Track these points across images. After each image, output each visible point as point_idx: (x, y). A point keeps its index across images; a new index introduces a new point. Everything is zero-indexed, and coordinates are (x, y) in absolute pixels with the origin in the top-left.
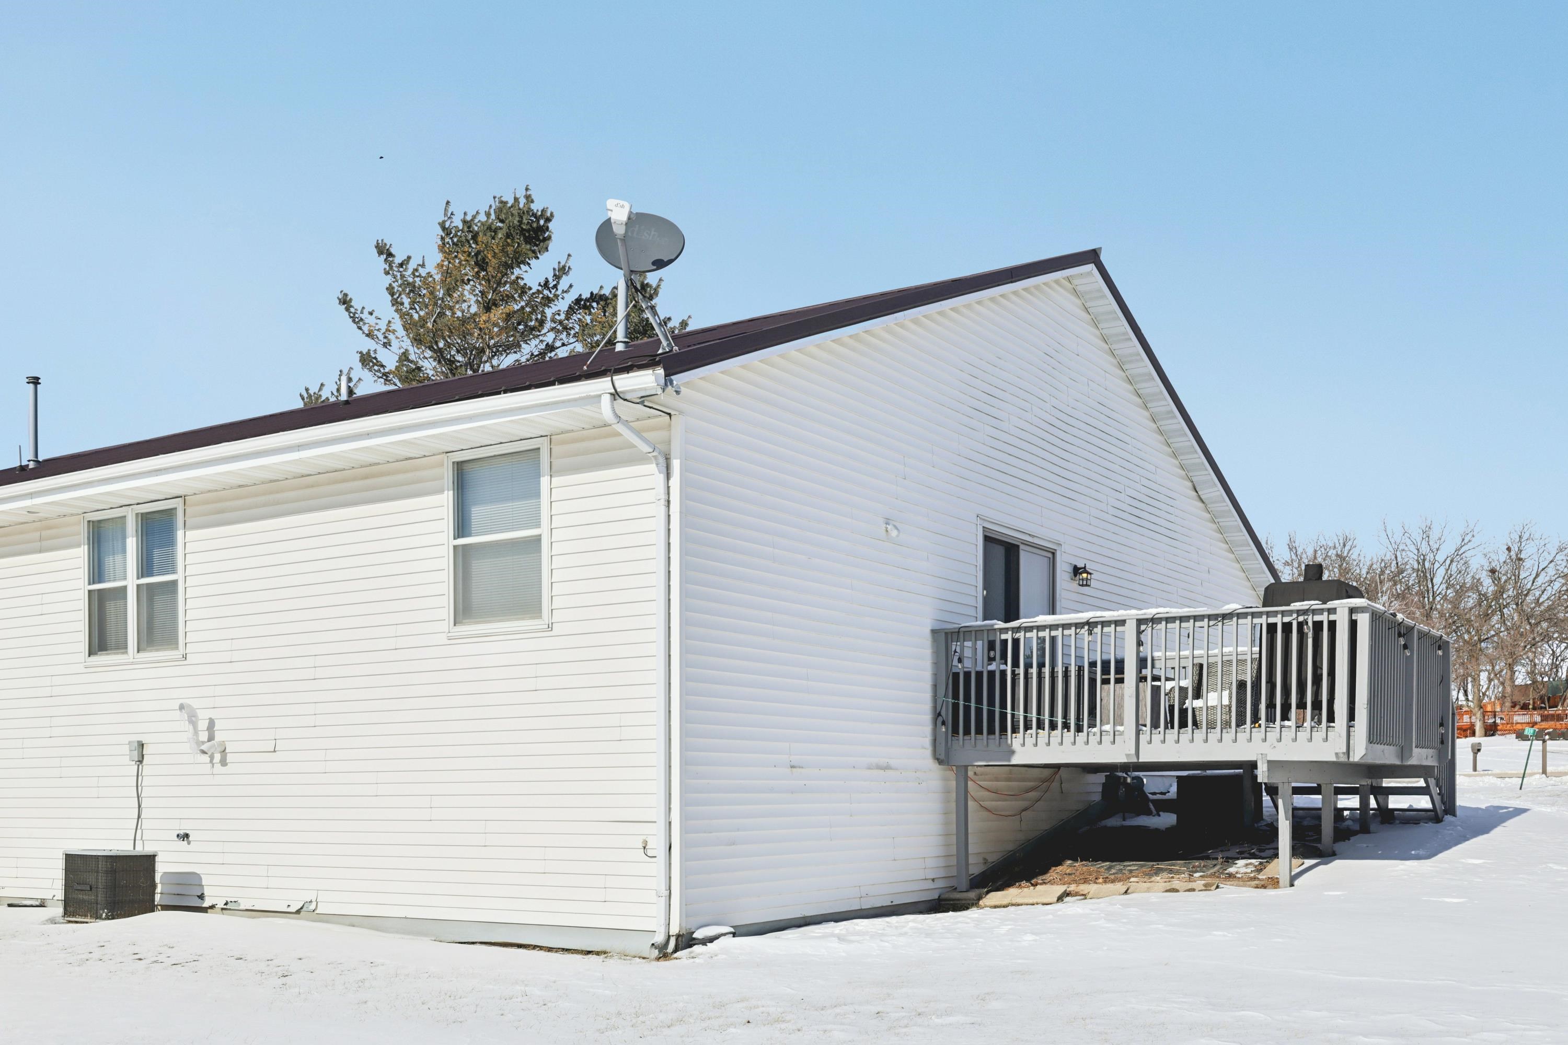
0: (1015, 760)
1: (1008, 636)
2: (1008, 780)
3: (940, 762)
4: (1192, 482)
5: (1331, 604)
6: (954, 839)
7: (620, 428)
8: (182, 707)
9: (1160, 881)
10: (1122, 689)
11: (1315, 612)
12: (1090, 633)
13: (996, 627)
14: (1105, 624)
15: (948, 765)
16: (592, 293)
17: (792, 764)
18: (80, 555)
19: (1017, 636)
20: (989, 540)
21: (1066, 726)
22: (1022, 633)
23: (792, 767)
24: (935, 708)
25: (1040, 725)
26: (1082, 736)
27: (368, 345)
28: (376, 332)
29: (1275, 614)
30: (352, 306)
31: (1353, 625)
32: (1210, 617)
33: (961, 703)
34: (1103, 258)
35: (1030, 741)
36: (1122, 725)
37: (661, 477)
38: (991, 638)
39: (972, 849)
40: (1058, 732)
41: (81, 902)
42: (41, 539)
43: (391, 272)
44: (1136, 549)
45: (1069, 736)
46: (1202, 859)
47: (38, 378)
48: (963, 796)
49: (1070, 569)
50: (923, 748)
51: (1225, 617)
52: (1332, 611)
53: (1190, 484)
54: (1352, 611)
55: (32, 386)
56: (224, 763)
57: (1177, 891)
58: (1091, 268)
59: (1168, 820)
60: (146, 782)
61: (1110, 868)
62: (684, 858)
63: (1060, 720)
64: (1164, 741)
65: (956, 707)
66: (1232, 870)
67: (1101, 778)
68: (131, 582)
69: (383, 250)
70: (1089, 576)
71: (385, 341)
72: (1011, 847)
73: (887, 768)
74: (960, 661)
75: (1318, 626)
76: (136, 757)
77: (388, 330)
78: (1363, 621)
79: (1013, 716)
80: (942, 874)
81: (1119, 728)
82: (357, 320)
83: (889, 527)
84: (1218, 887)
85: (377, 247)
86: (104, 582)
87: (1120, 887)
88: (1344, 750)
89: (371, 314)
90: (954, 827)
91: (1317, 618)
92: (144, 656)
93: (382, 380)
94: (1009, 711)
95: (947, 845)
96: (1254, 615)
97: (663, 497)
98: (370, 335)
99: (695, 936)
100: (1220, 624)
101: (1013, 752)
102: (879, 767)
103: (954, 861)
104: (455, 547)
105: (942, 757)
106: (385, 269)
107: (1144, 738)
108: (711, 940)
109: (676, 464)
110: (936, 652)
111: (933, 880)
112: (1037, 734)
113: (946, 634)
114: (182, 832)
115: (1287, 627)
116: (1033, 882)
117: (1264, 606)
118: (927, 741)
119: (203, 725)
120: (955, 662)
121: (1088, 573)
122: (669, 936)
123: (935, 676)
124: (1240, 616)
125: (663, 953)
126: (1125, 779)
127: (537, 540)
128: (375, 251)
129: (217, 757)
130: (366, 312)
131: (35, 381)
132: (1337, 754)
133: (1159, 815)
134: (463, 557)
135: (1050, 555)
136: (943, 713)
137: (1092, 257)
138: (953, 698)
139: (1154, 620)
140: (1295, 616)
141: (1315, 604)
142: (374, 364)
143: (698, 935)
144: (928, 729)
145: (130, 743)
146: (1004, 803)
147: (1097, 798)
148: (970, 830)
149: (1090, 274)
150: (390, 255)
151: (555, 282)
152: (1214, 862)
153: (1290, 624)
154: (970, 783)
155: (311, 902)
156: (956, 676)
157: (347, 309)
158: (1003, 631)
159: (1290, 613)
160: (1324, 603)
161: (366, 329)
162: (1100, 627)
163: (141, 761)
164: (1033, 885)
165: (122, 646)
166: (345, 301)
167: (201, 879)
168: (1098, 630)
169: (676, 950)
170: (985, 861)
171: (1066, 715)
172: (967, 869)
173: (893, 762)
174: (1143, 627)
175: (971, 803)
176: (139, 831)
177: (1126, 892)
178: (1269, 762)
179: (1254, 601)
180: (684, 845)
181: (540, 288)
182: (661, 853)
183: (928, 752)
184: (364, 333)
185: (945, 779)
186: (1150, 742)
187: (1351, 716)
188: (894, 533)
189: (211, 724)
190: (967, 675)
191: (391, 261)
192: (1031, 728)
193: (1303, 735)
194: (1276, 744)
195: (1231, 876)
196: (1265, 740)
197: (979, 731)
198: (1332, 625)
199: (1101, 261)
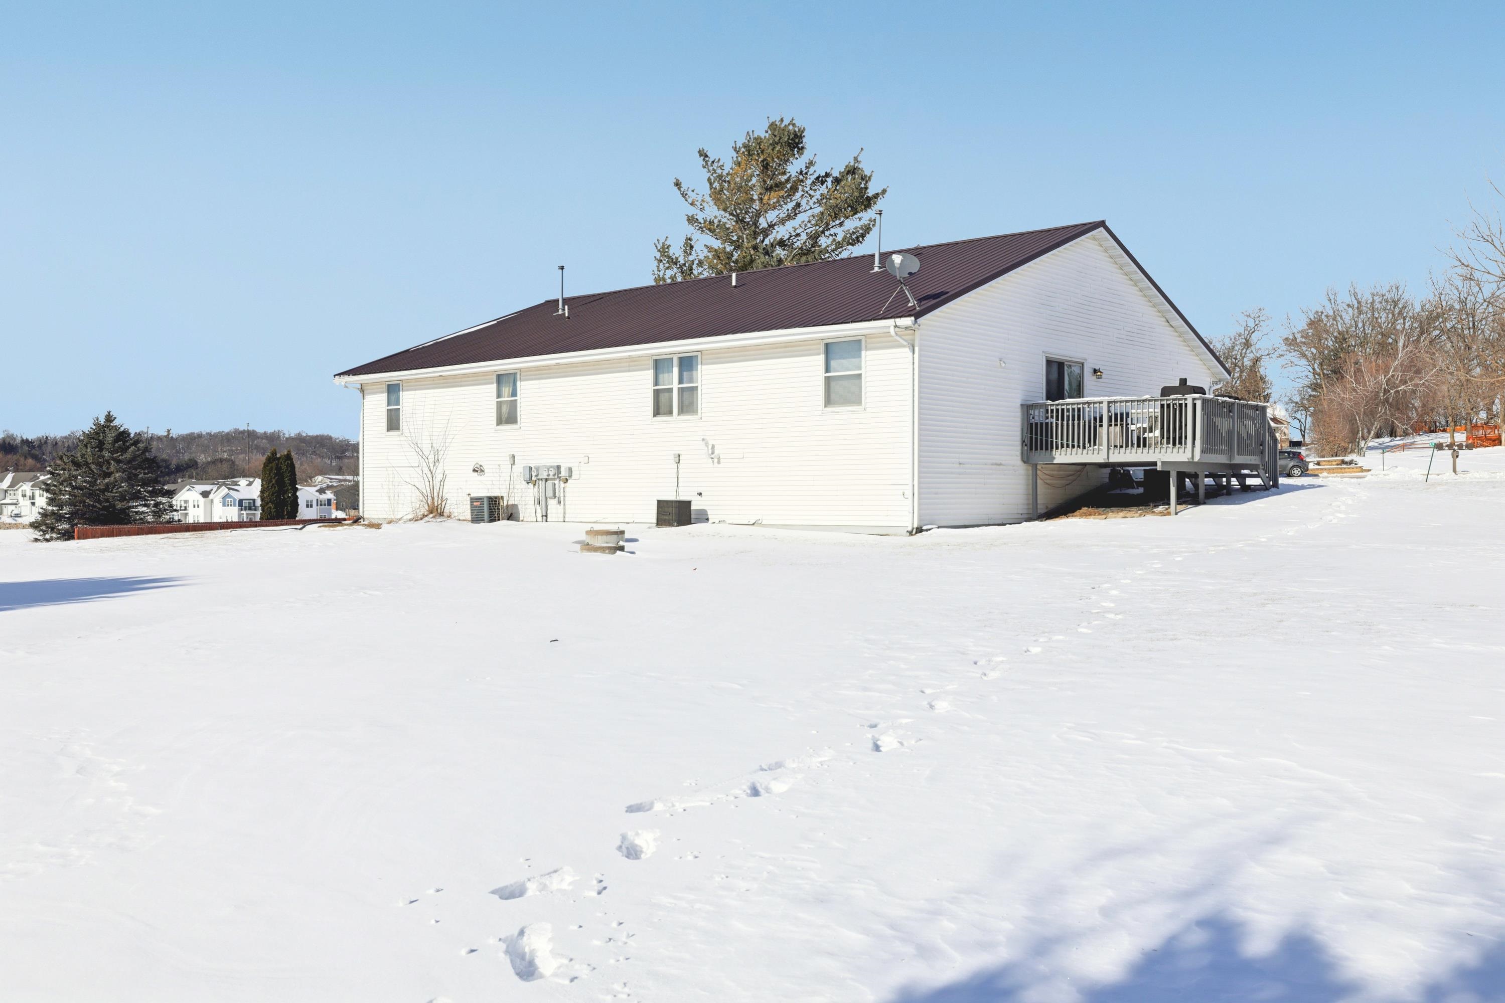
0: (1055, 462)
1: (1054, 408)
2: (1058, 471)
3: (1025, 462)
4: (1166, 318)
5: (1186, 396)
6: (1031, 497)
7: (898, 338)
8: (703, 440)
9: (1121, 514)
10: (1102, 429)
11: (1179, 400)
12: (1089, 407)
13: (1047, 403)
14: (1095, 403)
15: (1028, 463)
16: (826, 173)
17: (961, 462)
18: (650, 373)
19: (1058, 407)
20: (1049, 362)
21: (1079, 446)
22: (1060, 406)
23: (960, 464)
24: (1022, 438)
25: (1068, 446)
26: (1085, 451)
27: (692, 211)
28: (696, 202)
29: (1164, 400)
30: (681, 187)
31: (1194, 405)
32: (1138, 401)
33: (1034, 436)
34: (1107, 223)
35: (1063, 453)
36: (1102, 446)
37: (911, 353)
38: (1047, 408)
39: (1039, 502)
40: (1075, 449)
41: (664, 520)
42: (629, 366)
43: (706, 167)
44: (1130, 357)
45: (1080, 451)
46: (1146, 506)
47: (563, 267)
48: (1035, 476)
49: (1092, 371)
50: (1017, 456)
51: (1144, 401)
52: (1186, 399)
53: (1165, 319)
54: (1194, 399)
55: (561, 270)
56: (719, 462)
57: (1127, 517)
58: (1102, 229)
59: (1141, 490)
60: (680, 471)
61: (1104, 510)
62: (919, 499)
63: (1076, 444)
64: (1119, 453)
65: (1031, 438)
66: (1155, 510)
67: (1107, 471)
68: (675, 386)
69: (703, 154)
70: (1101, 374)
71: (702, 207)
72: (1060, 502)
73: (1000, 464)
74: (1033, 418)
75: (1181, 405)
76: (677, 460)
77: (703, 200)
78: (1199, 404)
79: (1056, 442)
80: (1025, 511)
81: (1101, 447)
82: (684, 195)
83: (1001, 362)
84: (1144, 516)
85: (699, 152)
86: (658, 385)
87: (1104, 516)
88: (1191, 457)
89: (693, 191)
90: (1031, 492)
91: (1180, 402)
92: (682, 417)
93: (700, 231)
94: (1054, 440)
95: (1028, 499)
96: (1155, 400)
97: (912, 361)
98: (692, 204)
99: (923, 528)
100: (1142, 404)
101: (1054, 458)
102: (997, 464)
103: (1031, 506)
104: (825, 377)
105: (1025, 460)
106: (703, 165)
107: (1111, 452)
108: (930, 530)
109: (917, 349)
110: (1023, 414)
111: (1022, 514)
112: (1066, 450)
113: (1027, 406)
114: (699, 492)
115: (1168, 406)
116: (1067, 516)
117: (1161, 396)
118: (1019, 453)
119: (710, 447)
120: (1031, 418)
121: (1100, 372)
122: (913, 528)
123: (1023, 424)
124: (1150, 401)
125: (911, 533)
126: (1120, 471)
127: (860, 376)
128: (698, 154)
129: (716, 460)
130: (690, 190)
131: (562, 268)
132: (1188, 459)
133: (1138, 489)
134: (828, 380)
135: (1081, 365)
136: (1026, 441)
137: (1102, 224)
138: (1030, 434)
139: (1115, 402)
140: (1171, 401)
141: (1179, 396)
142: (695, 222)
143: (924, 528)
144: (1019, 448)
145: (674, 455)
146: (1057, 481)
147: (1107, 480)
148: (1038, 493)
149: (1101, 232)
150: (707, 156)
151: (806, 171)
152: (1149, 507)
153: (1170, 404)
154: (1038, 472)
155: (759, 520)
156: (1031, 424)
157: (679, 189)
158: (1052, 405)
159: (1170, 400)
160: (1183, 396)
161: (690, 201)
162: (1092, 404)
163: (679, 462)
164: (1067, 517)
165: (670, 413)
166: (678, 184)
167: (707, 511)
168: (1092, 405)
169: (916, 533)
170: (1047, 507)
171: (1079, 442)
172: (1037, 511)
173: (1003, 462)
174: (1110, 405)
175: (1039, 481)
176: (677, 492)
177: (1105, 519)
178: (1162, 462)
179: (1158, 394)
180: (919, 494)
181: (797, 174)
182: (910, 496)
183: (1019, 458)
184: (689, 203)
185: (1027, 470)
186: (1114, 453)
187: (1194, 443)
188: (1004, 365)
189: (713, 447)
190: (1036, 424)
191: (707, 161)
192: (1064, 447)
193: (1175, 450)
194: (1165, 454)
195: (1153, 512)
196: (1160, 452)
197: (1041, 449)
198: (1186, 405)
199: (1106, 226)
